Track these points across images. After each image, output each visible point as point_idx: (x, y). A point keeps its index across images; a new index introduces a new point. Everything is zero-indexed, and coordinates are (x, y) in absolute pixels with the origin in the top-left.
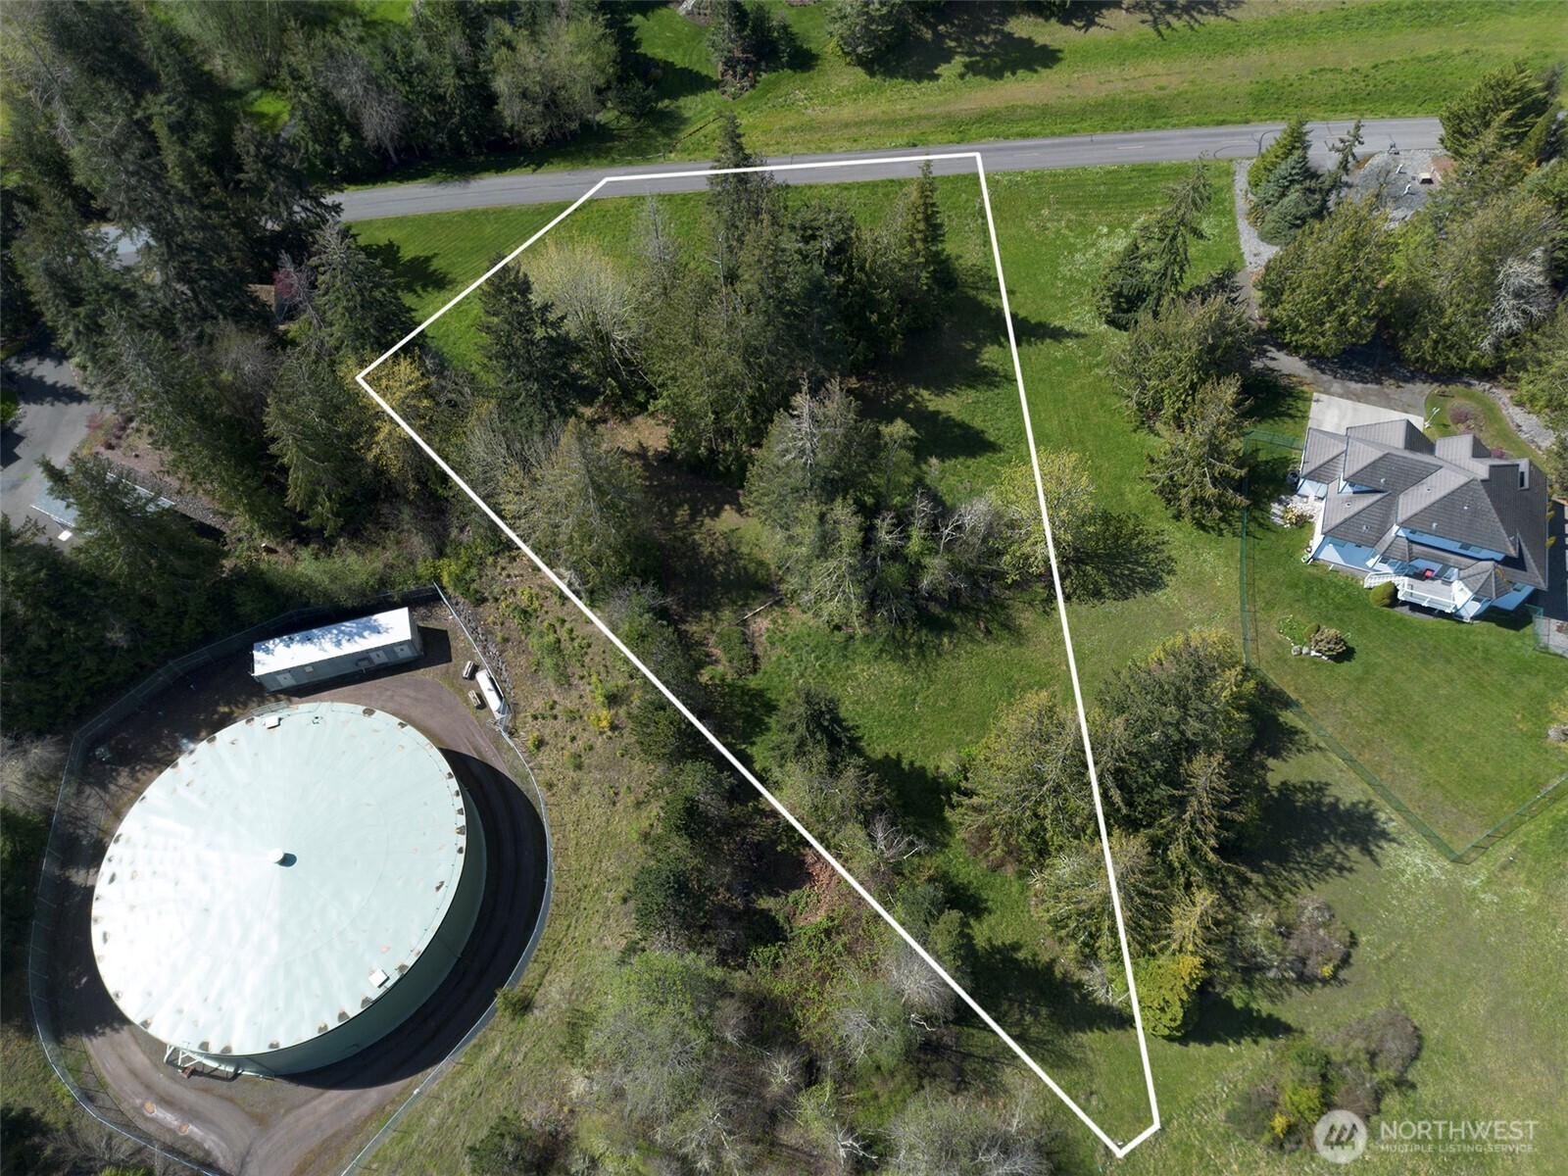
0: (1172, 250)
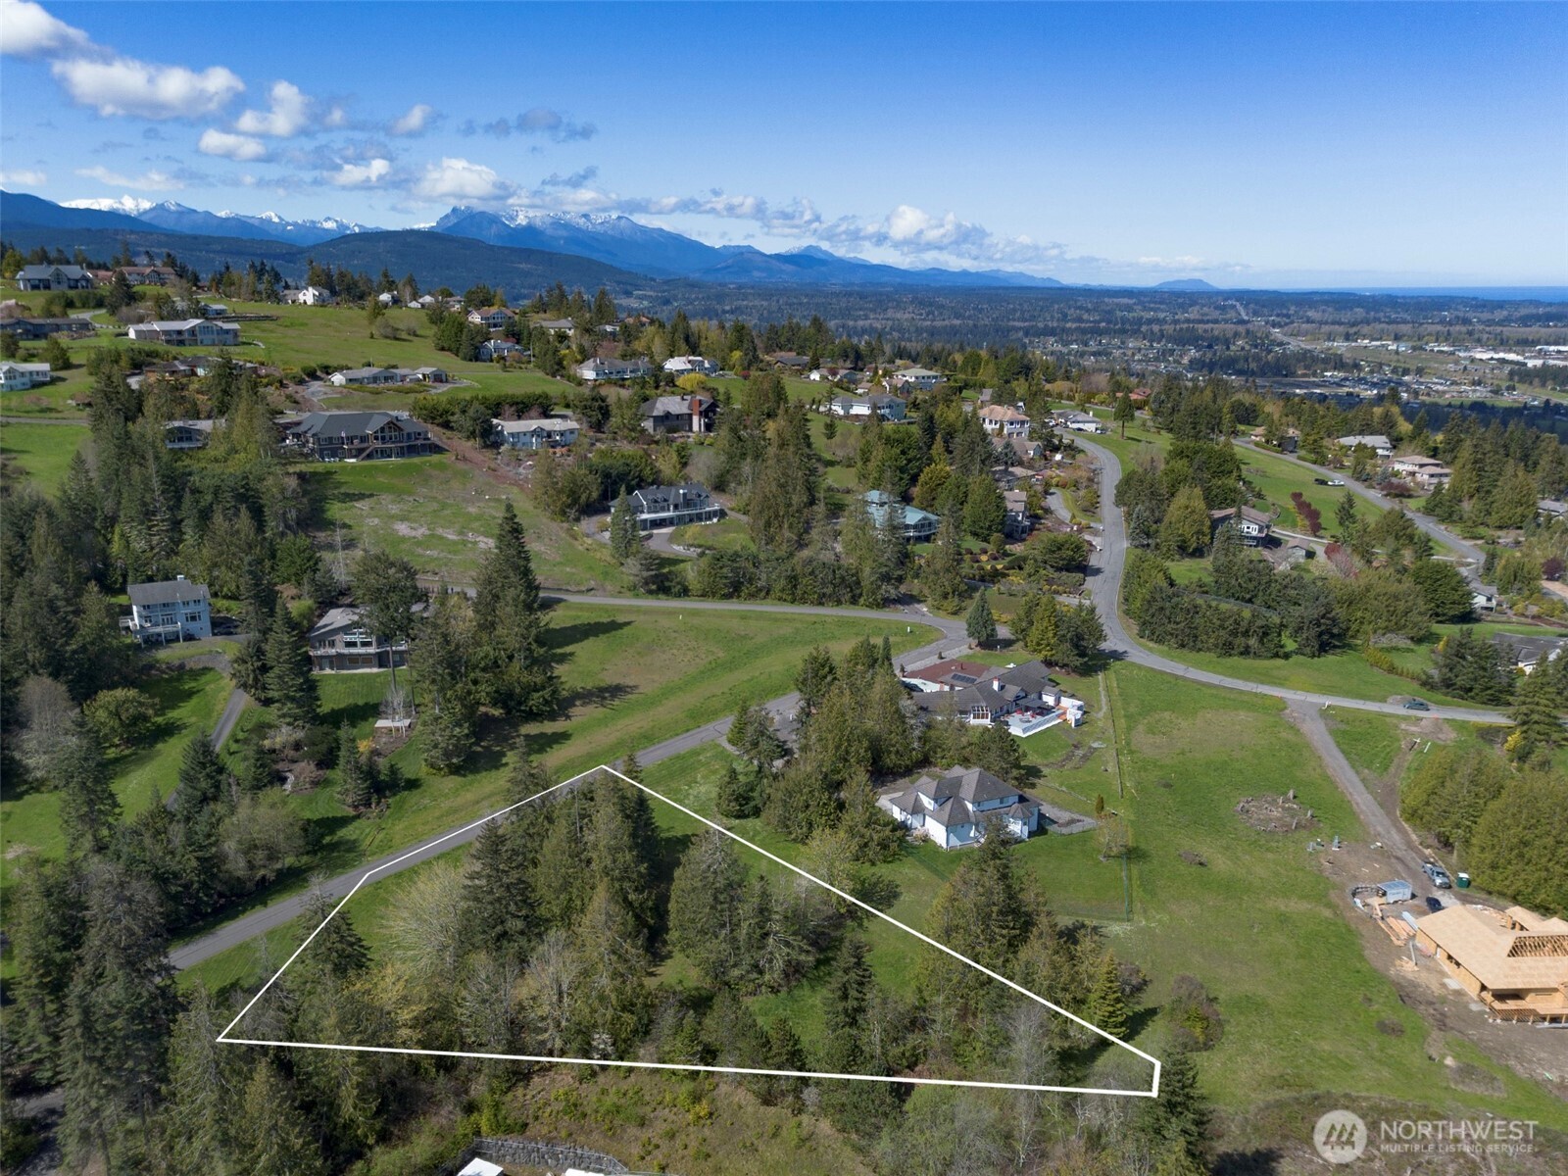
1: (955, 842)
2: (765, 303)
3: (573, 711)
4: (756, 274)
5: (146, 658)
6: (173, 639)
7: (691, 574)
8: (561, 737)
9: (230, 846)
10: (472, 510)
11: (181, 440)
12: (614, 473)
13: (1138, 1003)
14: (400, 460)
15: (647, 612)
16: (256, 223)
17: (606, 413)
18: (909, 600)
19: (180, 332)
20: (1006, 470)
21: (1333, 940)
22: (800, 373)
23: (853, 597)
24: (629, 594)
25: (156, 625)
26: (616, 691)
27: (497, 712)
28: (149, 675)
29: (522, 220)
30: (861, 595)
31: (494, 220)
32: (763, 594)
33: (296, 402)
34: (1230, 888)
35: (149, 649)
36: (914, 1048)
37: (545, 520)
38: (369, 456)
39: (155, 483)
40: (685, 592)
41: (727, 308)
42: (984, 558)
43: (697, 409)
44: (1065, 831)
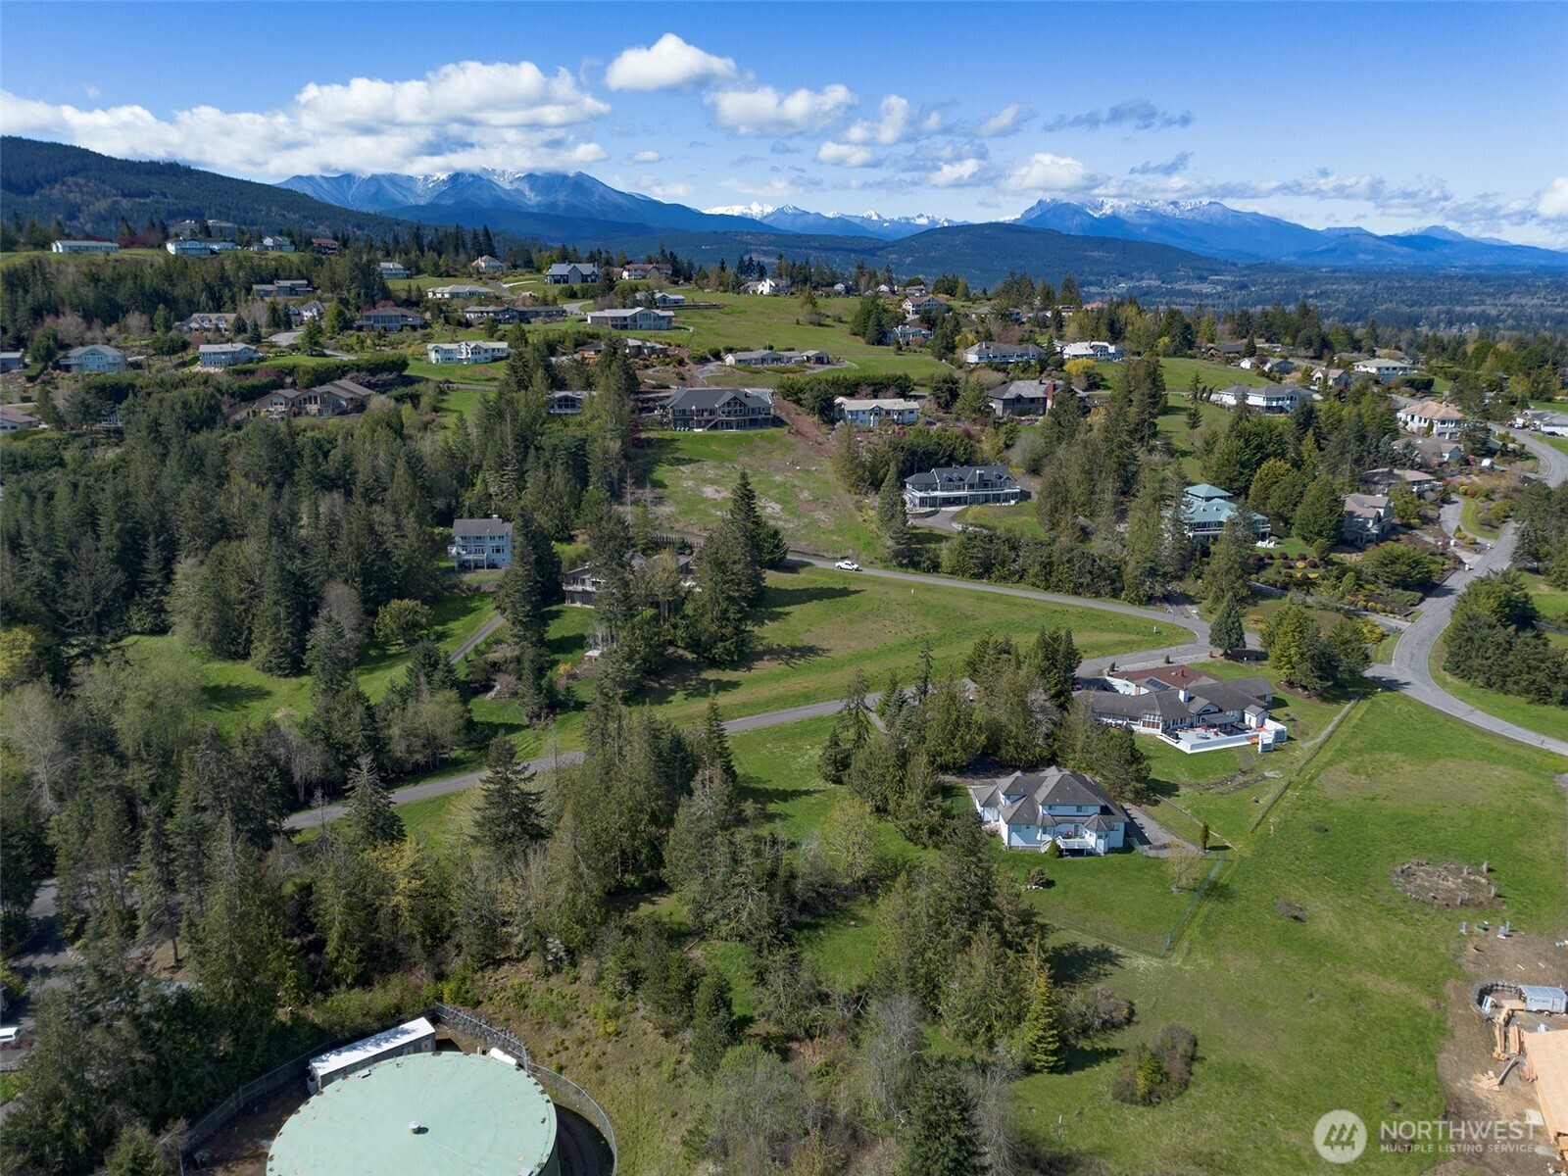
0: (858, 720)
1: (1018, 842)
2: (1358, 288)
3: (758, 664)
4: (1361, 257)
5: (454, 580)
6: (478, 566)
7: (945, 553)
8: (735, 685)
9: (395, 731)
10: (779, 478)
11: (567, 407)
12: (920, 451)
13: (1105, 1040)
14: (739, 432)
15: (884, 583)
16: (857, 221)
17: (954, 395)
18: (1186, 599)
19: (625, 318)
20: (1391, 472)
21: (1406, 1033)
22: (1229, 361)
23: (1114, 590)
24: (880, 565)
25: (470, 553)
26: (807, 651)
27: (690, 656)
28: (452, 593)
29: (1107, 210)
30: (1122, 589)
31: (1077, 211)
32: (1017, 577)
33: (683, 379)
34: (1317, 951)
35: (459, 572)
36: (815, 1019)
37: (841, 491)
38: (715, 427)
39: (510, 441)
40: (935, 567)
41: (1311, 292)
42: (1300, 564)
43: (1051, 394)
44: (1152, 853)
